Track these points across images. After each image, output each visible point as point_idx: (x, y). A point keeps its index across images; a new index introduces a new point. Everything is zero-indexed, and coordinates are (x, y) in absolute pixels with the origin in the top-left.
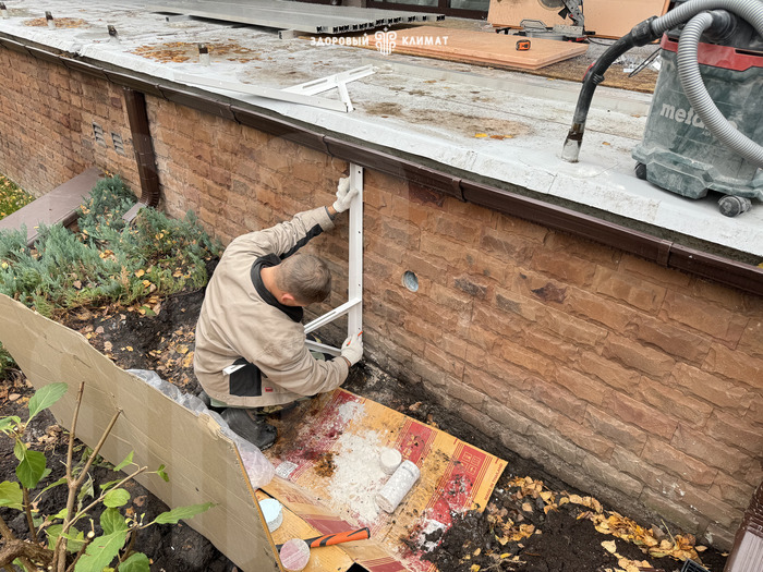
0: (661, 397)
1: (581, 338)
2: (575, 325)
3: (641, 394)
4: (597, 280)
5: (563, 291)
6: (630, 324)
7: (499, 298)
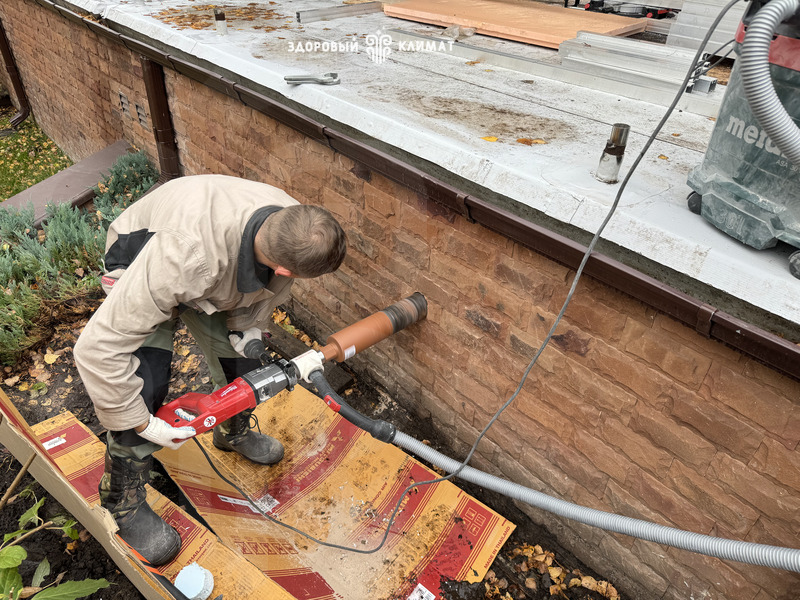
0: (695, 489)
1: (604, 402)
2: (598, 385)
3: (672, 480)
4: (627, 335)
5: (586, 343)
6: (663, 395)
7: (513, 339)
